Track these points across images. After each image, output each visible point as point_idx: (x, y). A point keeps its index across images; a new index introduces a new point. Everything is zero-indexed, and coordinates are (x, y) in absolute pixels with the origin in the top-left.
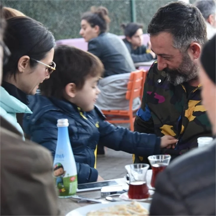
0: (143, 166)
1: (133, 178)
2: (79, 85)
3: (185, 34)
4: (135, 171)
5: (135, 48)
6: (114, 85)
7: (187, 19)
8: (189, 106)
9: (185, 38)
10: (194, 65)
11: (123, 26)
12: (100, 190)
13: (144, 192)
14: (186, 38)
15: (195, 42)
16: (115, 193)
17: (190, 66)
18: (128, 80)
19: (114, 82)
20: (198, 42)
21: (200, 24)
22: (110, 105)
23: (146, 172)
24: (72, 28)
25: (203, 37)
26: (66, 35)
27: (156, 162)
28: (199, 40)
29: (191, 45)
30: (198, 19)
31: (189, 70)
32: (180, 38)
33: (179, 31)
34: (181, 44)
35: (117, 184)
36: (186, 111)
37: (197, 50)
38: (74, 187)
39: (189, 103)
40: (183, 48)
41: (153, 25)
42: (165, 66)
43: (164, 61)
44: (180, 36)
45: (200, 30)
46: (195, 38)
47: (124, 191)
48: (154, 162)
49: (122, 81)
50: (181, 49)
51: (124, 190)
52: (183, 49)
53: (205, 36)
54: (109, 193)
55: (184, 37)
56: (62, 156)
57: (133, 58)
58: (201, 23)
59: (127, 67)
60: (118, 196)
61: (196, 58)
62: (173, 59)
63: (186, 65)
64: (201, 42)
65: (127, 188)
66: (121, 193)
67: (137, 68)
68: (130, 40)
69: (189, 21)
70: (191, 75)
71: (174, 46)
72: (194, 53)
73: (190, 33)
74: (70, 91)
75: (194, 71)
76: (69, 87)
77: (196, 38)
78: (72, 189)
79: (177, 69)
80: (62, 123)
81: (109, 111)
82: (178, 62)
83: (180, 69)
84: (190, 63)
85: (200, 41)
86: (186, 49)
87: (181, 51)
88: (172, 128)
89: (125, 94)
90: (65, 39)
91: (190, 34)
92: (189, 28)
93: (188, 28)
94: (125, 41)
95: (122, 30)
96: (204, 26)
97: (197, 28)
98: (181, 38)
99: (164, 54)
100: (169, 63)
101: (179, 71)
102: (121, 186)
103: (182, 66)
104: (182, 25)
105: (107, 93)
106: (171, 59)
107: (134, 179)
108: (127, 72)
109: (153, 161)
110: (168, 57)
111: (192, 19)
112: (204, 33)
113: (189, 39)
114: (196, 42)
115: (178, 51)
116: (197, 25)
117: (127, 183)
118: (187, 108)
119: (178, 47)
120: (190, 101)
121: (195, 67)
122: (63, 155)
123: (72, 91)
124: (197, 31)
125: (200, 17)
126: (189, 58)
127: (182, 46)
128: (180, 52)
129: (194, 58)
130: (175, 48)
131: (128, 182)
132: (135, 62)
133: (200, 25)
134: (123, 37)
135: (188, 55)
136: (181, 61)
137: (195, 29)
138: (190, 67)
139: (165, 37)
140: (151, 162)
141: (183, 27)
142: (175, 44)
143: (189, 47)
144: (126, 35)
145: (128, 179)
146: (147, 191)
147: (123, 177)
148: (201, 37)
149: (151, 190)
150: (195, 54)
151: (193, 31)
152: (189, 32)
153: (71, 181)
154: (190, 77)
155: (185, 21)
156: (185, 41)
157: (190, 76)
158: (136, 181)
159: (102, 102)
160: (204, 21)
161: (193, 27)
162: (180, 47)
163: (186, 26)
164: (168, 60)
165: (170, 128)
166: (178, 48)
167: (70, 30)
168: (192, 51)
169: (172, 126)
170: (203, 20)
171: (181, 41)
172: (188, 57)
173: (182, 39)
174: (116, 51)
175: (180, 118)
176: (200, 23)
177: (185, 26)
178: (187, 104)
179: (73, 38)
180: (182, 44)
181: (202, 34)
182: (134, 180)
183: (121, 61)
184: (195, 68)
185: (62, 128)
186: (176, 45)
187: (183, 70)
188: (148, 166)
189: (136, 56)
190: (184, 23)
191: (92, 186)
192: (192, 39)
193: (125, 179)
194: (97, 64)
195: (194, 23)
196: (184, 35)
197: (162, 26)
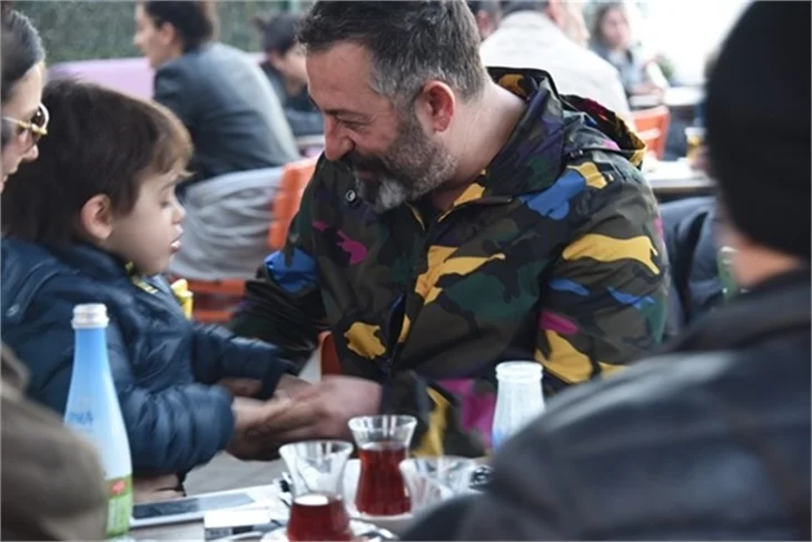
0: (335, 449)
1: (302, 483)
2: (123, 202)
3: (410, 53)
4: (308, 464)
5: (294, 90)
6: (235, 204)
7: (419, 11)
8: (430, 263)
9: (408, 66)
10: (435, 150)
11: (260, 24)
12: (201, 521)
13: (335, 528)
14: (412, 66)
15: (438, 79)
16: (249, 529)
17: (420, 152)
18: (277, 190)
19: (237, 195)
20: (450, 84)
21: (458, 29)
22: (220, 266)
23: (344, 467)
24: (102, 27)
25: (466, 67)
26: (82, 48)
27: (371, 438)
28: (450, 75)
29: (427, 88)
30: (450, 12)
31: (419, 163)
32: (393, 64)
33: (393, 43)
34: (395, 84)
35: (252, 501)
36: (422, 278)
37: (444, 106)
38: (123, 512)
39: (430, 255)
40: (401, 96)
41: (316, 17)
42: (346, 146)
43: (344, 131)
44: (394, 58)
45: (455, 47)
46: (439, 69)
47: (273, 525)
48: (367, 436)
49: (258, 192)
50: (395, 96)
51: (273, 521)
52: (401, 99)
53: (470, 66)
54: (230, 531)
55: (404, 62)
56: (87, 417)
57: (291, 123)
58: (460, 26)
59: (273, 148)
60: (259, 538)
61: (441, 130)
62: (368, 128)
63: (410, 149)
64: (458, 83)
65: (284, 515)
66: (265, 529)
67: (303, 152)
68: (279, 64)
69: (424, 15)
70: (425, 179)
71: (377, 89)
72: (435, 112)
73: (425, 51)
74: (95, 219)
75: (434, 167)
76: (92, 208)
77: (443, 69)
78: (115, 518)
79: (381, 156)
80: (90, 316)
81: (217, 283)
82: (384, 137)
83: (391, 158)
84: (423, 143)
85: (455, 80)
86: (409, 100)
87: (396, 103)
88: (376, 334)
89: (266, 233)
90: (79, 59)
91: (424, 55)
92: (422, 36)
93: (418, 36)
94: (268, 68)
95: (258, 37)
96: (468, 36)
97: (447, 38)
98: (397, 64)
99: (343, 112)
100: (355, 137)
101: (386, 163)
102: (267, 508)
103: (398, 151)
104: (401, 26)
105: (211, 229)
106: (361, 127)
107: (306, 486)
108: (271, 165)
109: (363, 433)
110: (355, 119)
111: (433, 10)
112: (468, 58)
113: (419, 69)
114: (445, 82)
115: (384, 103)
116: (446, 31)
117: (285, 502)
118: (424, 269)
119: (387, 89)
120: (433, 248)
121: (436, 157)
122: (89, 414)
123: (102, 218)
124: (446, 48)
125: (458, 8)
126: (418, 128)
127: (398, 88)
128: (392, 106)
129: (435, 130)
130: (377, 93)
131: (287, 496)
132: (298, 132)
133: (457, 33)
134: (260, 57)
135: (416, 118)
136: (393, 135)
137: (441, 41)
138: (420, 155)
139: (347, 56)
140: (357, 437)
141: (404, 32)
142: (378, 81)
143: (419, 92)
144: (268, 49)
145: (286, 487)
146: (345, 524)
147: (270, 483)
148: (457, 66)
149: (357, 520)
150: (436, 117)
151: (435, 47)
152: (421, 50)
153: (114, 494)
154: (422, 186)
155: (412, 14)
156: (406, 73)
157: (424, 182)
158: (311, 492)
159: (197, 254)
160: (471, 21)
161: (433, 34)
162: (393, 92)
163: (412, 29)
164: (353, 129)
165: (372, 333)
166: (386, 95)
167: (95, 33)
168: (430, 108)
169: (378, 328)
170: (466, 17)
171: (395, 73)
172: (413, 123)
173: (400, 67)
174: (238, 101)
175: (399, 300)
176: (456, 25)
177: (409, 28)
178: (426, 259)
179: (105, 57)
180: (398, 82)
181: (461, 59)
182: (306, 491)
183: (255, 130)
184: (436, 159)
185: (89, 332)
186: (381, 85)
187: (399, 161)
188: (349, 449)
189: (299, 117)
190: (406, 19)
191: (175, 509)
192: (431, 71)
193: (276, 487)
194: (171, 133)
195: (438, 22)
196: (405, 55)
197: (343, 24)
